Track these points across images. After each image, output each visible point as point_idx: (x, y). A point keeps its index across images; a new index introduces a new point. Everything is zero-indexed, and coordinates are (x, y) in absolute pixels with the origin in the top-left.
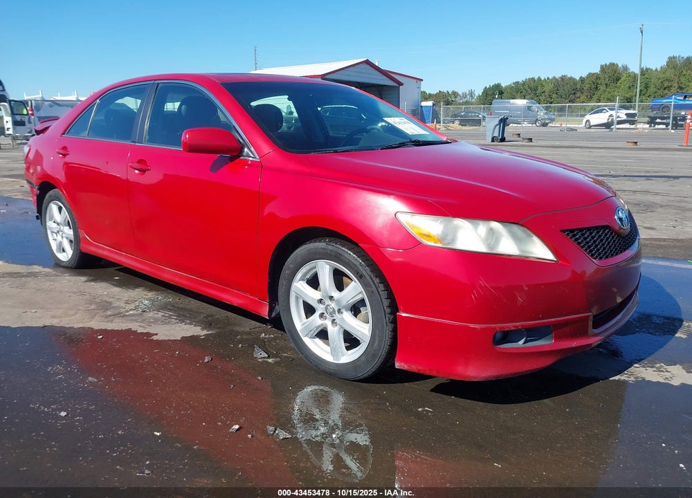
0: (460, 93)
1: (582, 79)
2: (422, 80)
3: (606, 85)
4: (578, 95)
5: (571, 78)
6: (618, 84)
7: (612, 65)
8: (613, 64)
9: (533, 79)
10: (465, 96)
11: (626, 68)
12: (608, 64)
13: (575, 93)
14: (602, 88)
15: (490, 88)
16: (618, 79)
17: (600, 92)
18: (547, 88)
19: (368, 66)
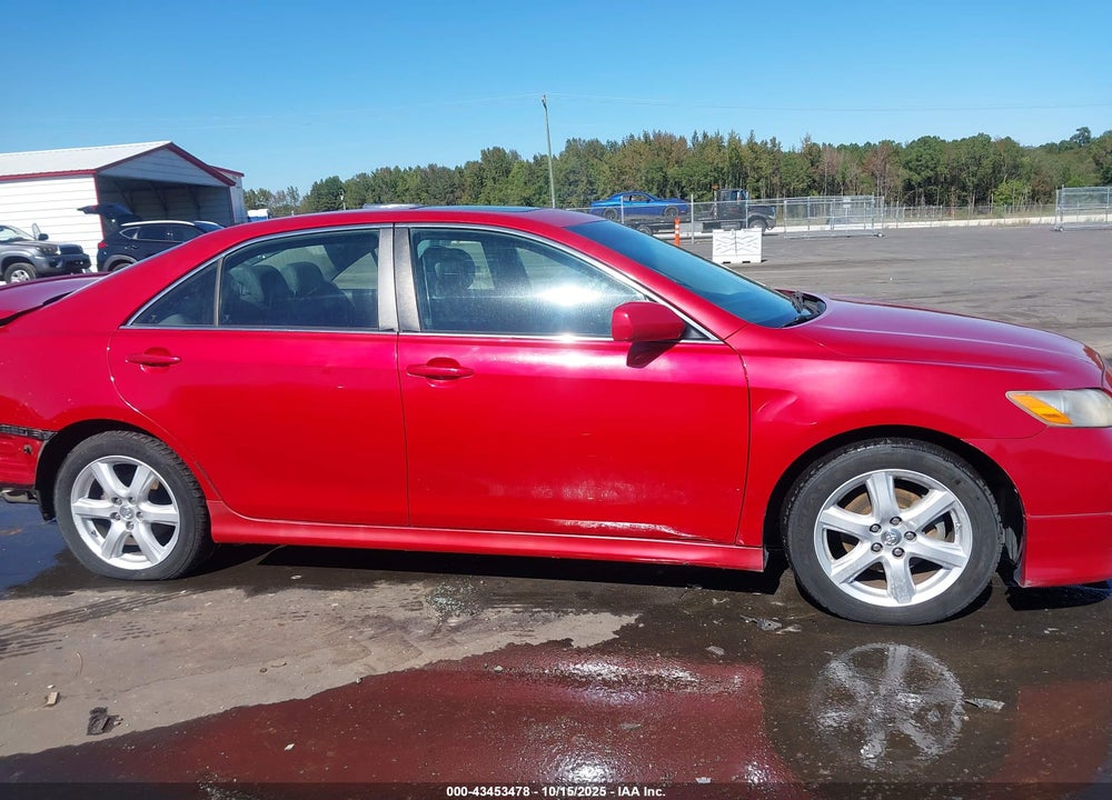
0: (274, 193)
1: (459, 171)
2: (243, 175)
3: (494, 179)
4: (458, 193)
5: (444, 169)
6: (510, 177)
7: (497, 150)
8: (499, 149)
9: (388, 170)
10: (282, 196)
11: (515, 155)
12: (491, 149)
13: (452, 192)
14: (489, 183)
15: (322, 185)
16: (508, 172)
17: (487, 190)
18: (413, 183)
19: (173, 154)
